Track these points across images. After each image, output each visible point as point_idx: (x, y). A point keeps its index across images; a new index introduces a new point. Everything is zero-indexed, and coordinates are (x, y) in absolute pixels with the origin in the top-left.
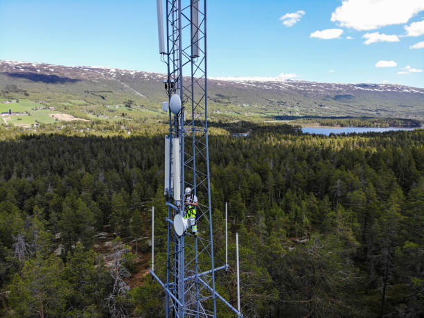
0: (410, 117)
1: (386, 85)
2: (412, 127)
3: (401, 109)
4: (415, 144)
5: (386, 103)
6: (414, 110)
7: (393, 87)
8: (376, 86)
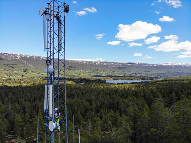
0: (149, 76)
1: (138, 63)
2: (150, 80)
3: (145, 72)
4: (152, 87)
5: (139, 70)
6: (150, 73)
7: (141, 64)
8: (134, 63)
